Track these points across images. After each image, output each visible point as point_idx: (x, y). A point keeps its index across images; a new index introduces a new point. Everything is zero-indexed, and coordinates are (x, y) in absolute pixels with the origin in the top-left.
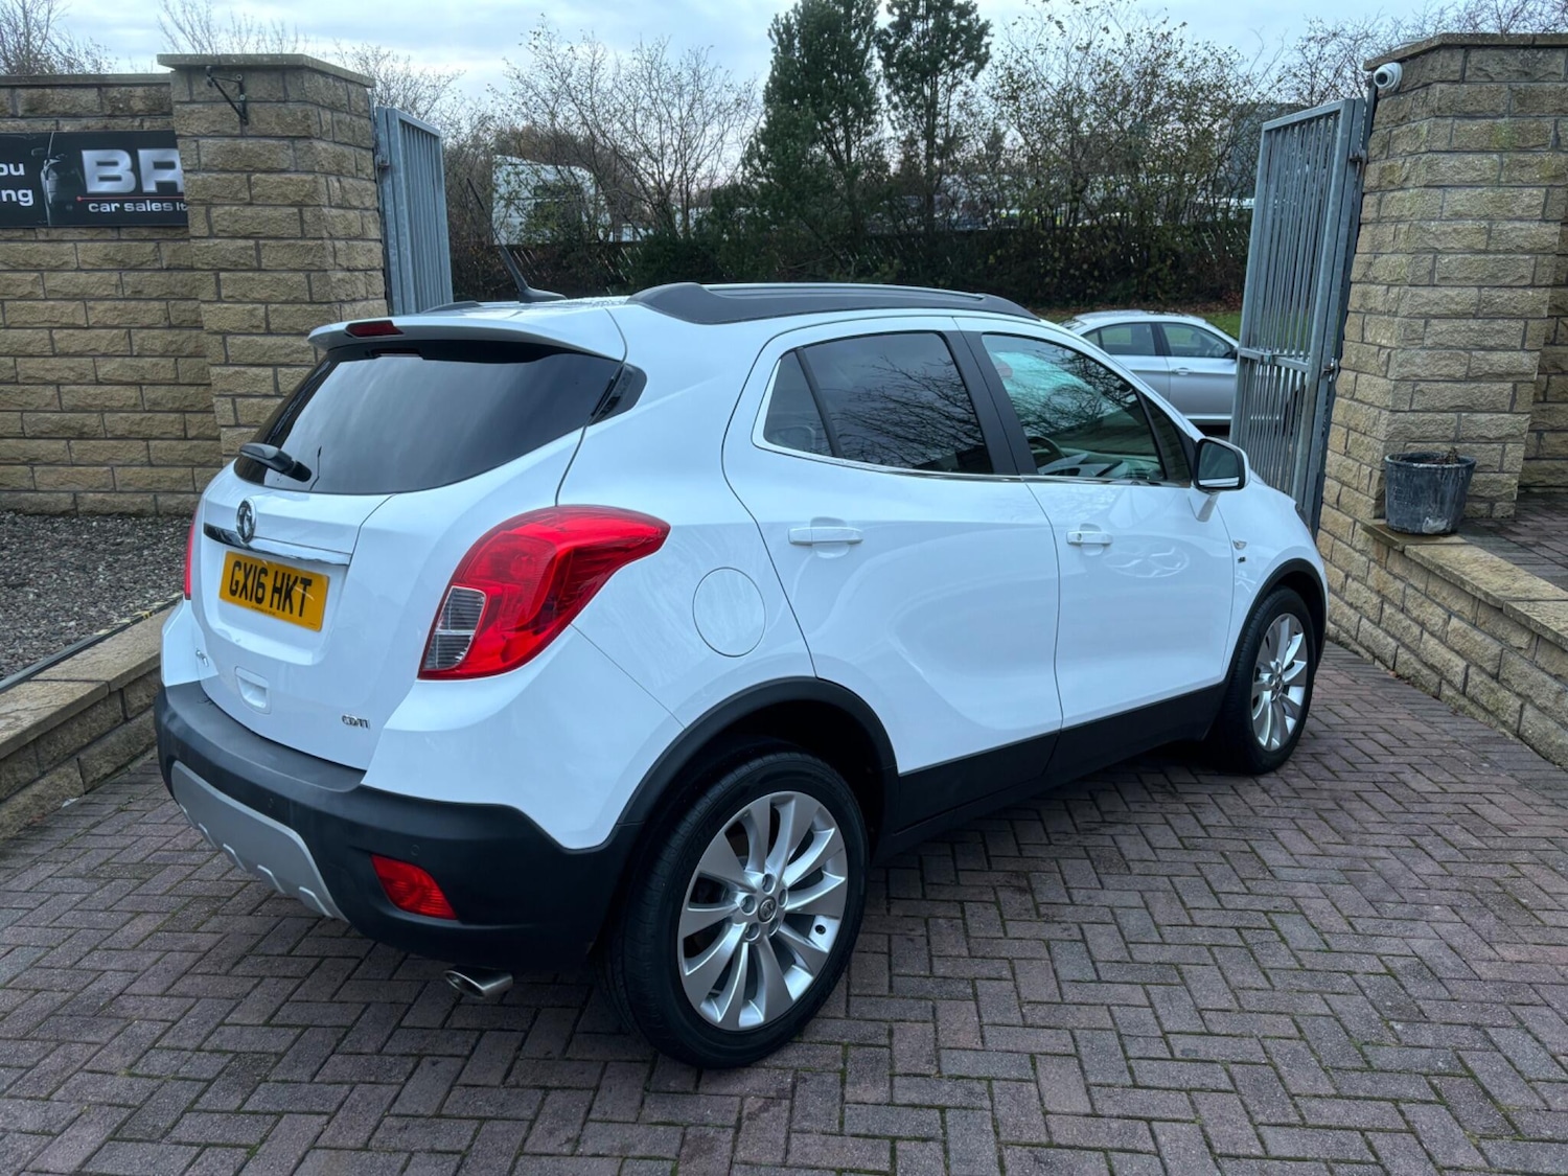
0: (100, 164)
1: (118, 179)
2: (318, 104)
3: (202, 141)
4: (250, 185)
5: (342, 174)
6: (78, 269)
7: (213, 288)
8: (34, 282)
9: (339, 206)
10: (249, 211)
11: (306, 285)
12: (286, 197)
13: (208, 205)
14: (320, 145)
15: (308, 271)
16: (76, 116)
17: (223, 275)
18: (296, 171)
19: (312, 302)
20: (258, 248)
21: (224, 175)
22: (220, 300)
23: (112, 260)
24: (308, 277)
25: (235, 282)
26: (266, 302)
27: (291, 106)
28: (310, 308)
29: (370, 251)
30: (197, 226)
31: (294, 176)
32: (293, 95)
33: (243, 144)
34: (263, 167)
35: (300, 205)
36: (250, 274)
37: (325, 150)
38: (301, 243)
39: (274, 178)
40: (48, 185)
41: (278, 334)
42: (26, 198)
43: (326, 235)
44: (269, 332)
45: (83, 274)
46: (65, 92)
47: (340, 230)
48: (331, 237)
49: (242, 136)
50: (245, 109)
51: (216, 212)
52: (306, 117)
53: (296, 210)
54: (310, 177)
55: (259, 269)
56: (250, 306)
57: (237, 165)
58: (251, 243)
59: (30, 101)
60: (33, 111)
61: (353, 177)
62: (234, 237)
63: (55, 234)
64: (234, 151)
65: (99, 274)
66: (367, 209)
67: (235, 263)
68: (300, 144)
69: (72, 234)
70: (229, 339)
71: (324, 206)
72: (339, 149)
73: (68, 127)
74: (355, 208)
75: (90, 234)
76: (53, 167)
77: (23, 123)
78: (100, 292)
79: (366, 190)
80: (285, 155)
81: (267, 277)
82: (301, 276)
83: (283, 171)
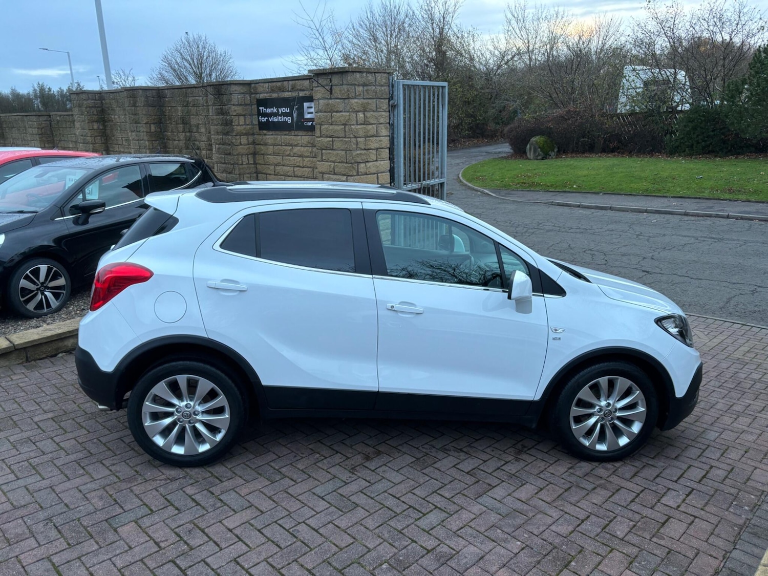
0: (308, 108)
1: (312, 113)
2: (356, 85)
3: (320, 101)
4: (332, 117)
5: (367, 111)
6: (302, 146)
7: (320, 156)
8: (290, 150)
9: (361, 124)
10: (331, 127)
11: (345, 156)
12: (340, 121)
13: (321, 125)
14: (353, 101)
15: (346, 150)
16: (303, 90)
17: (323, 151)
18: (345, 112)
19: (347, 163)
20: (333, 141)
21: (325, 114)
22: (322, 161)
23: (310, 143)
24: (346, 153)
25: (326, 154)
26: (334, 162)
27: (344, 86)
28: (346, 165)
29: (380, 141)
30: (318, 133)
31: (344, 113)
32: (345, 82)
33: (330, 101)
34: (335, 110)
35: (345, 125)
36: (330, 151)
37: (356, 103)
38: (344, 139)
39: (338, 114)
40: (295, 115)
41: (337, 175)
42: (289, 120)
43: (352, 136)
44: (335, 174)
45: (303, 148)
46: (301, 82)
47: (361, 133)
48: (355, 137)
49: (330, 99)
50: (331, 89)
51: (323, 127)
52: (348, 91)
53: (343, 127)
54: (348, 114)
55: (332, 149)
56: (330, 163)
57: (329, 110)
58: (331, 139)
59: (292, 85)
60: (293, 89)
61: (374, 111)
62: (327, 137)
63: (296, 133)
64: (328, 105)
65: (307, 148)
66: (381, 124)
67: (327, 147)
68: (346, 101)
69: (300, 133)
70: (324, 175)
71: (353, 125)
72: (366, 101)
73: (301, 94)
74: (373, 124)
75: (305, 133)
76: (296, 109)
77: (290, 93)
78: (307, 154)
79: (382, 116)
80: (341, 106)
81: (335, 152)
82: (343, 153)
83: (341, 112)
